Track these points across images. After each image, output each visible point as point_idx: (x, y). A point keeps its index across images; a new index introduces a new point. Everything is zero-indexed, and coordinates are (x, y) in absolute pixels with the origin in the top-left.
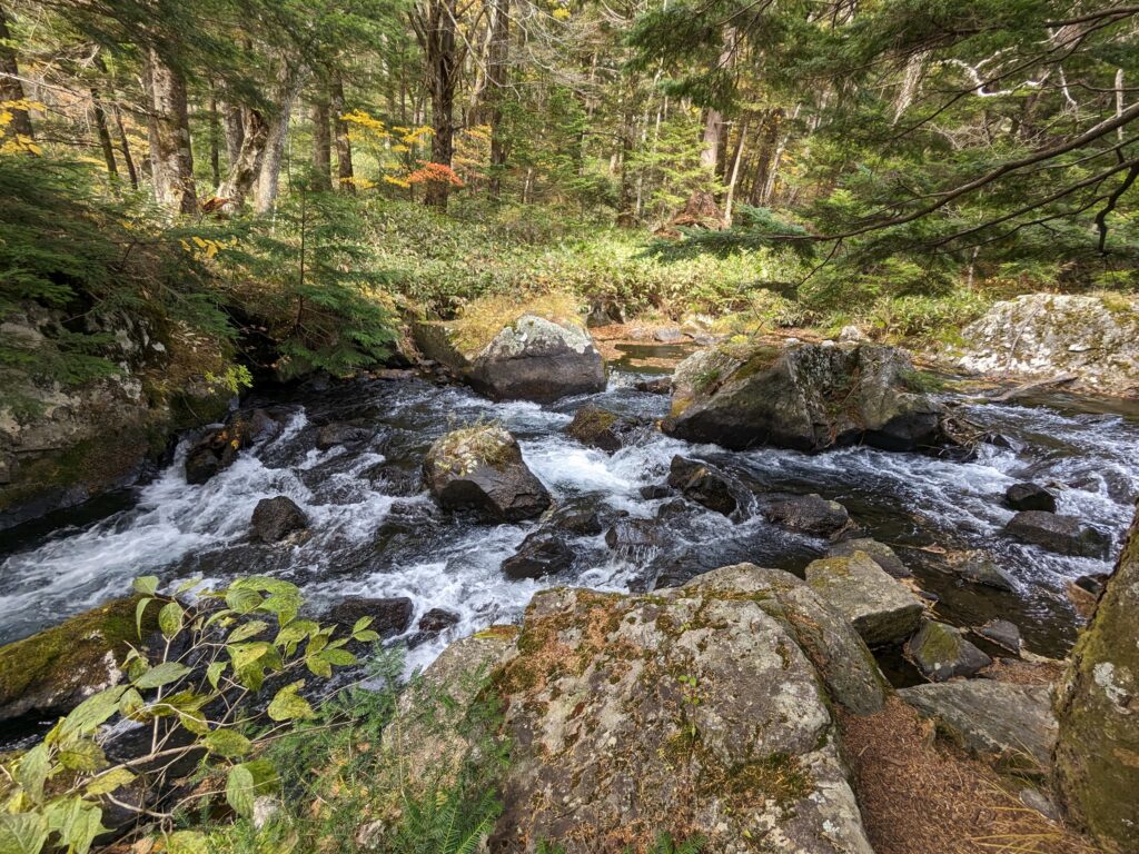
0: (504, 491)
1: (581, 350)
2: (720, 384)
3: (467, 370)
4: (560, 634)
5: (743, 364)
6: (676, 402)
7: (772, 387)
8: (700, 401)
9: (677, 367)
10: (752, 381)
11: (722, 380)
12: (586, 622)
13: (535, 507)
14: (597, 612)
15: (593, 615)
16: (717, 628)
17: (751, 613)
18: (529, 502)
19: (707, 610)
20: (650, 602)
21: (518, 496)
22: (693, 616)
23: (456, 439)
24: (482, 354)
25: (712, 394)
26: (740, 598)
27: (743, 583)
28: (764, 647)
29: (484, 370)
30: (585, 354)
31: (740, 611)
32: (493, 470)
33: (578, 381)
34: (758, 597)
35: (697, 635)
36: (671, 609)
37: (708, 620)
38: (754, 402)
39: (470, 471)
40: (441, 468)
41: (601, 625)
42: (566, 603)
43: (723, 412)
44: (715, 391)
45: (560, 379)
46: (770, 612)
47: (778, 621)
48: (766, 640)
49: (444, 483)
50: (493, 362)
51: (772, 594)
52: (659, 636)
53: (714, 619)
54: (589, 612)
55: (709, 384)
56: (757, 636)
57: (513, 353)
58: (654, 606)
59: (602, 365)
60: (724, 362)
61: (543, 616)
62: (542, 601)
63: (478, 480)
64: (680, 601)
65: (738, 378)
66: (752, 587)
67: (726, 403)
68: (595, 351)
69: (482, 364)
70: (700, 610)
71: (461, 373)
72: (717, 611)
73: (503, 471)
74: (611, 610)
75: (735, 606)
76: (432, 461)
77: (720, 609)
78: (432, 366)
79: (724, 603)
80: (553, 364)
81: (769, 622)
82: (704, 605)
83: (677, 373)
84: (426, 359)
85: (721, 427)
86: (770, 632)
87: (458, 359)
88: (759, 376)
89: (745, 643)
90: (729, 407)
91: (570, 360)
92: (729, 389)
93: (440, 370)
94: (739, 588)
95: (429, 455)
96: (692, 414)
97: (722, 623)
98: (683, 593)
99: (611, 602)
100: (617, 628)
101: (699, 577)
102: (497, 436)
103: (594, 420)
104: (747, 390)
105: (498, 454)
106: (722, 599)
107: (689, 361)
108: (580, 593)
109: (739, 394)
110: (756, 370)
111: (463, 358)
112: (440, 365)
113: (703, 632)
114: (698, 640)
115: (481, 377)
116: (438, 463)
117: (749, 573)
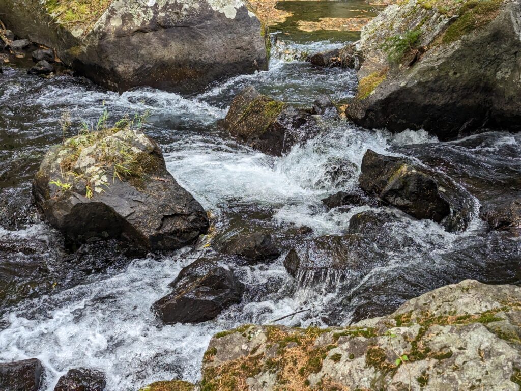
0: (147, 213)
1: (231, 14)
2: (422, 51)
3: (76, 52)
4: (250, 381)
5: (452, 21)
6: (364, 78)
7: (491, 51)
8: (396, 75)
9: (363, 31)
10: (465, 44)
11: (424, 45)
12: (281, 365)
13: (188, 230)
14: (293, 351)
15: (288, 356)
16: (440, 358)
17: (480, 337)
18: (181, 225)
19: (426, 338)
20: (356, 334)
21: (165, 217)
22: (410, 346)
23: (75, 148)
24: (95, 26)
25: (412, 65)
26: (464, 322)
27: (466, 305)
28: (497, 375)
29: (101, 50)
30: (237, 20)
31: (465, 336)
32: (129, 186)
33: (230, 58)
34: (486, 319)
35: (417, 368)
36: (383, 341)
37: (428, 350)
38: (468, 72)
39: (99, 190)
40: (59, 189)
41: (299, 366)
42: (253, 345)
43: (427, 88)
44: (416, 60)
45: (207, 57)
46: (501, 335)
47: (512, 344)
48: (498, 367)
49: (66, 209)
50: (112, 38)
51: (502, 315)
52: (371, 373)
53: (436, 347)
54: (283, 352)
55: (407, 51)
56: (488, 364)
57: (137, 23)
58: (362, 339)
59: (261, 33)
60: (426, 19)
61: (227, 362)
62: (224, 345)
63: (111, 202)
64: (393, 330)
65: (446, 41)
66: (477, 308)
67: (431, 76)
68: (251, 14)
69: (96, 42)
70: (418, 338)
71: (67, 56)
72: (438, 339)
73: (143, 188)
74: (310, 348)
75: (459, 332)
76: (45, 181)
77: (441, 337)
78: (25, 48)
79: (446, 329)
80: (195, 36)
81: (501, 346)
82: (422, 333)
83: (363, 39)
84: (16, 38)
85: (426, 107)
86: (503, 357)
87: (62, 36)
88: (473, 37)
89: (473, 372)
90: (435, 81)
91: (218, 29)
92: (433, 57)
93: (38, 54)
94: (461, 311)
95: (41, 173)
96: (386, 93)
97: (445, 352)
98: (394, 322)
99: (309, 339)
100: (319, 368)
101: (412, 301)
102: (130, 141)
103: (257, 110)
104: (458, 56)
105: (135, 165)
106: (443, 324)
107: (378, 21)
108: (270, 332)
109: (447, 63)
110: (469, 29)
111: (68, 34)
112: (36, 46)
113: (423, 364)
114: (418, 374)
115: (97, 61)
116: (55, 183)
117: (472, 292)
